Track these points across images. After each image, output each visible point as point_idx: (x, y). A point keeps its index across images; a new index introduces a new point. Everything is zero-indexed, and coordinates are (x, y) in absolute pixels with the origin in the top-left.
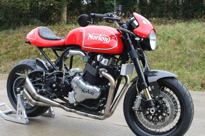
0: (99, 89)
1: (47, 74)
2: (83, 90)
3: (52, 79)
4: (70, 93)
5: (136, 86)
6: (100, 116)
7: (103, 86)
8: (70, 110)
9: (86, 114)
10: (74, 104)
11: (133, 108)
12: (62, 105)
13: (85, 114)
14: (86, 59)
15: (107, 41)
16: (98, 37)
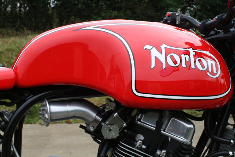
14: (110, 130)
15: (217, 71)
16: (187, 56)
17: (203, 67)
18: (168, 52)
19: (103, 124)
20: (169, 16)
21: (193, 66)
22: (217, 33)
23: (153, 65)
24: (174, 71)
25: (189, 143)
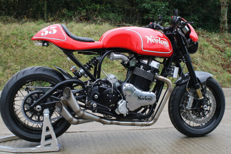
2: (140, 97)
6: (149, 122)
10: (124, 115)
12: (101, 119)
13: (132, 123)
14: (132, 63)
15: (167, 45)
16: (158, 40)
17: (163, 43)
18: (152, 38)
19: (130, 61)
20: (151, 24)
21: (160, 43)
22: (169, 32)
23: (148, 42)
24: (153, 44)
25: (158, 69)
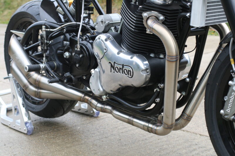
0: (147, 62)
1: (48, 30)
2: (113, 64)
3: (60, 42)
4: (93, 71)
5: (229, 55)
6: (157, 126)
7: (159, 55)
8: (101, 108)
9: (130, 120)
10: (102, 97)
11: (222, 111)
12: (87, 97)
13: (128, 119)
